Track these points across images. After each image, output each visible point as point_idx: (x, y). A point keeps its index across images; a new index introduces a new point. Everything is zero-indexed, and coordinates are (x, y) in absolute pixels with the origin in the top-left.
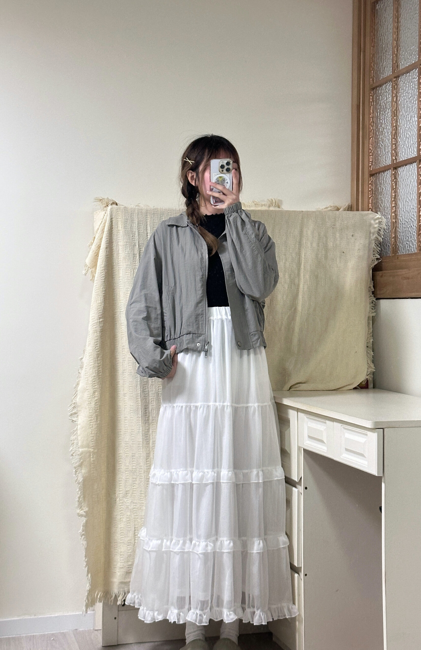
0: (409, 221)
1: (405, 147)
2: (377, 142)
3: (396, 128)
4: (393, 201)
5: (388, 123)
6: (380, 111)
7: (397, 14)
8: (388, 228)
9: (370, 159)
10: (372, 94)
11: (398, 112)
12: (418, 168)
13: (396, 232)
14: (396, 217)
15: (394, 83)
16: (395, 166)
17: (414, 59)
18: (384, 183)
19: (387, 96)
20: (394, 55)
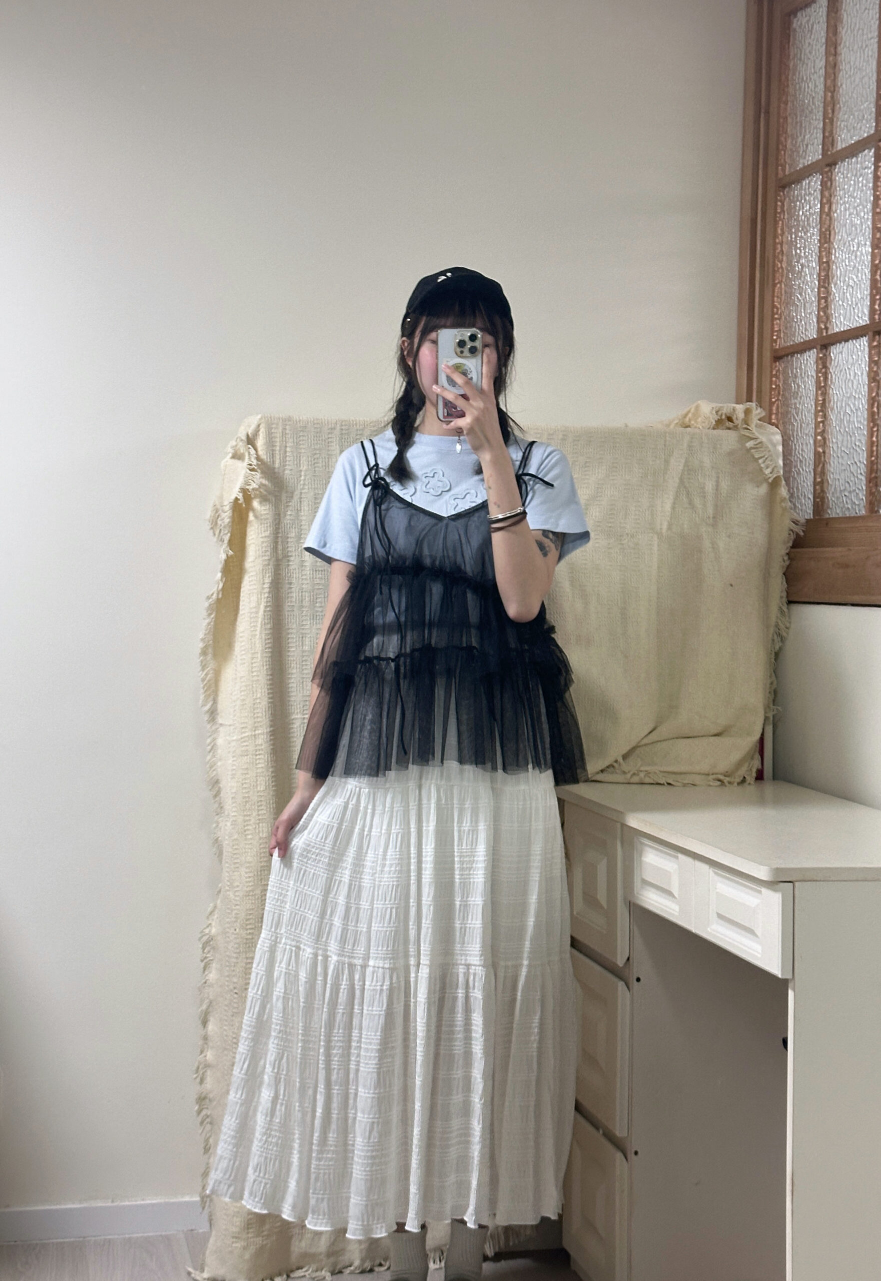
0: (849, 452)
1: (845, 305)
2: (790, 294)
3: (829, 266)
4: (820, 411)
5: (812, 257)
6: (797, 231)
7: (834, 39)
8: (809, 464)
9: (776, 326)
10: (781, 197)
11: (832, 233)
12: (871, 348)
13: (823, 473)
14: (825, 443)
15: (825, 175)
16: (823, 343)
17: (867, 129)
18: (801, 375)
19: (812, 202)
20: (827, 121)
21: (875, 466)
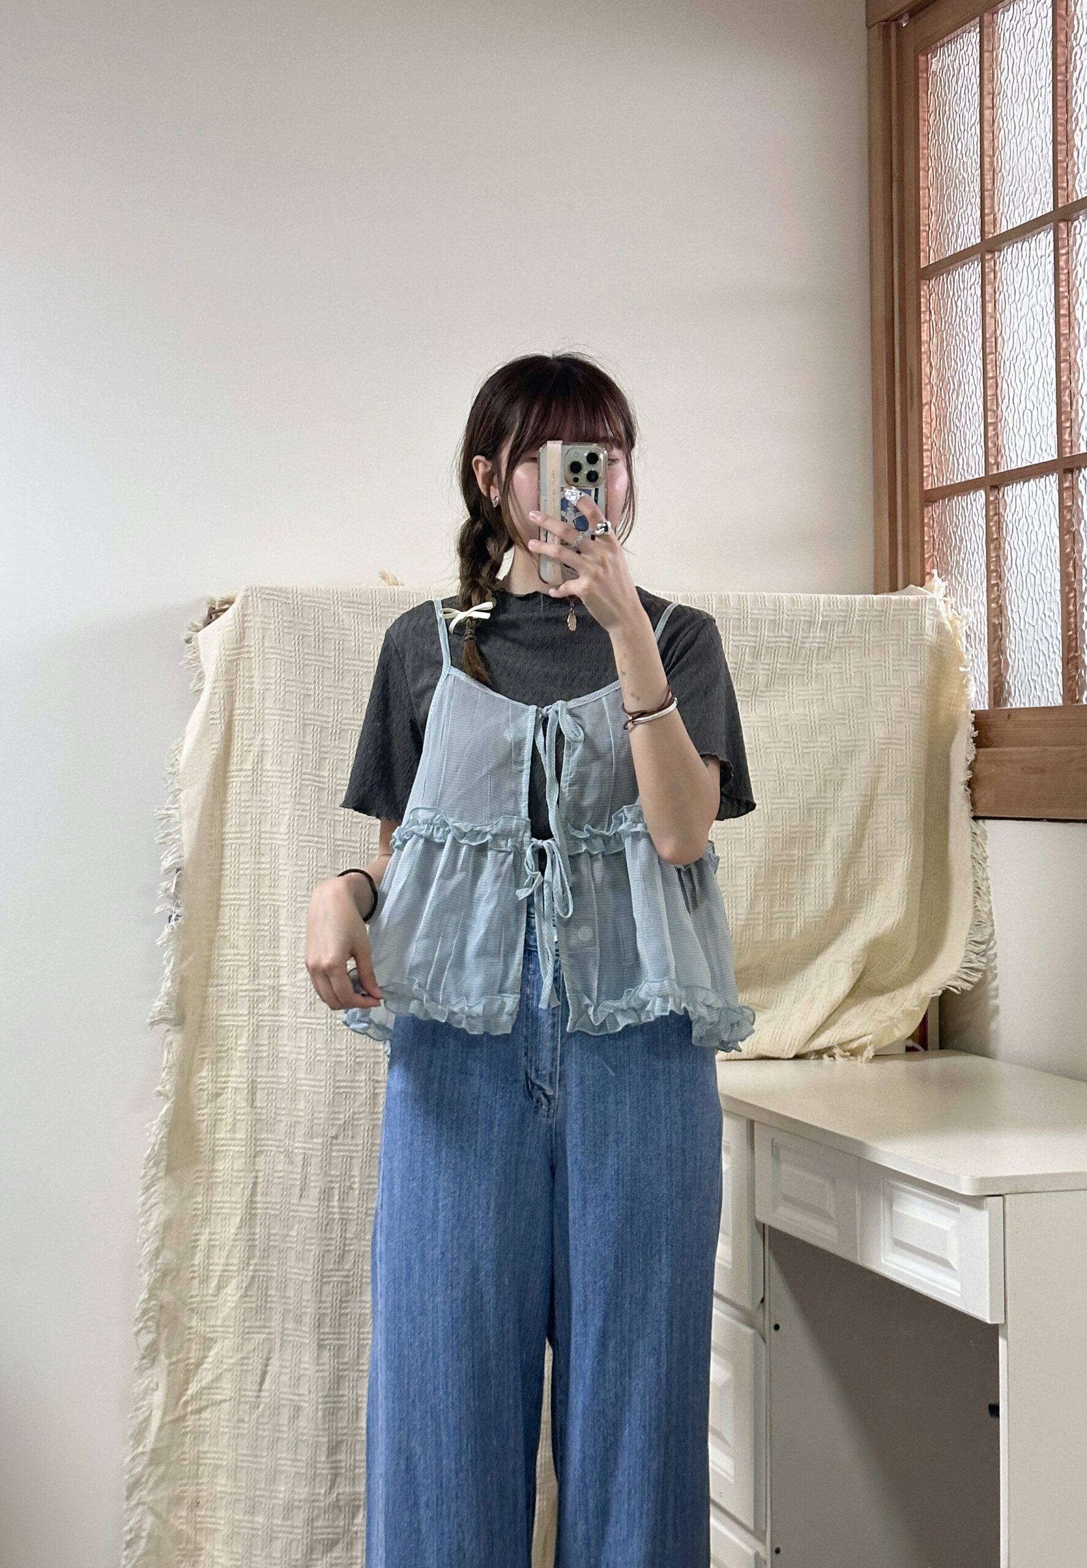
0: (1037, 624)
1: (1022, 433)
2: (942, 418)
3: (998, 382)
4: (993, 571)
5: (974, 371)
6: (951, 337)
7: (990, 86)
8: (980, 639)
9: (926, 460)
10: (926, 293)
11: (1000, 340)
12: (1062, 489)
13: (1002, 651)
14: (1001, 612)
15: (988, 264)
16: (994, 484)
17: (1044, 203)
18: (965, 523)
19: (969, 299)
20: (986, 193)
21: (1074, 644)
